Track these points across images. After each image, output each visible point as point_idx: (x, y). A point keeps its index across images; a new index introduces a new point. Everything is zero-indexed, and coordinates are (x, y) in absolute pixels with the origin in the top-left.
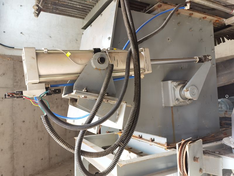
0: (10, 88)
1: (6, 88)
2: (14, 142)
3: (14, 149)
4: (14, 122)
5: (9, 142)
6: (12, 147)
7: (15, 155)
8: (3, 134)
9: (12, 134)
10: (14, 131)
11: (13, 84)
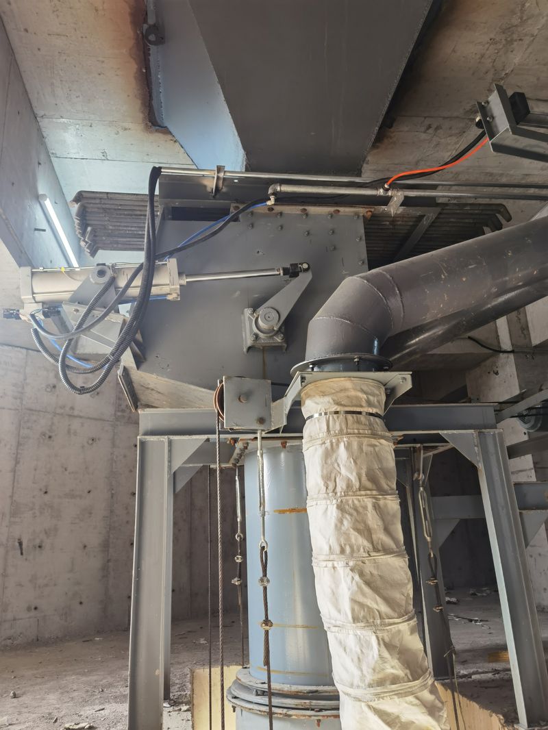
0: (108, 421)
1: (100, 420)
2: (111, 536)
3: (111, 550)
4: (113, 492)
5: (100, 533)
6: (106, 545)
7: (110, 564)
8: (91, 513)
9: (107, 517)
10: (112, 511)
11: (115, 414)
